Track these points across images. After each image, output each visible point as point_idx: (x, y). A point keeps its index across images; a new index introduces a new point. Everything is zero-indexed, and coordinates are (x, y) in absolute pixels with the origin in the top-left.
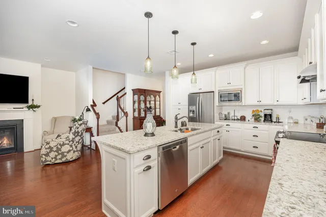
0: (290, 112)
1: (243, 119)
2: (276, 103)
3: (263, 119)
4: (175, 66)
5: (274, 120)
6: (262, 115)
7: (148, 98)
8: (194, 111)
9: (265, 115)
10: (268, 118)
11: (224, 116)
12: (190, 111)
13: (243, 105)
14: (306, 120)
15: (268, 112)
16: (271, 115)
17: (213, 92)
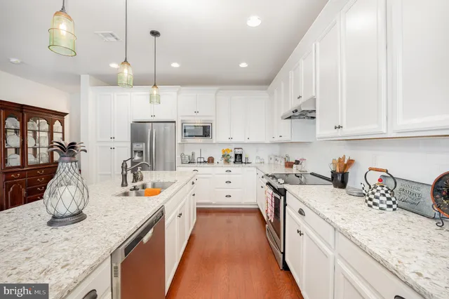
0: (257, 151)
1: (211, 160)
2: (247, 141)
3: (233, 160)
4: (126, 61)
5: (244, 161)
6: (233, 156)
7: (31, 125)
8: (142, 152)
9: (236, 155)
10: (239, 158)
11: (187, 158)
12: (133, 152)
13: (214, 142)
14: (271, 159)
15: (238, 152)
16: (241, 155)
17: (175, 122)
